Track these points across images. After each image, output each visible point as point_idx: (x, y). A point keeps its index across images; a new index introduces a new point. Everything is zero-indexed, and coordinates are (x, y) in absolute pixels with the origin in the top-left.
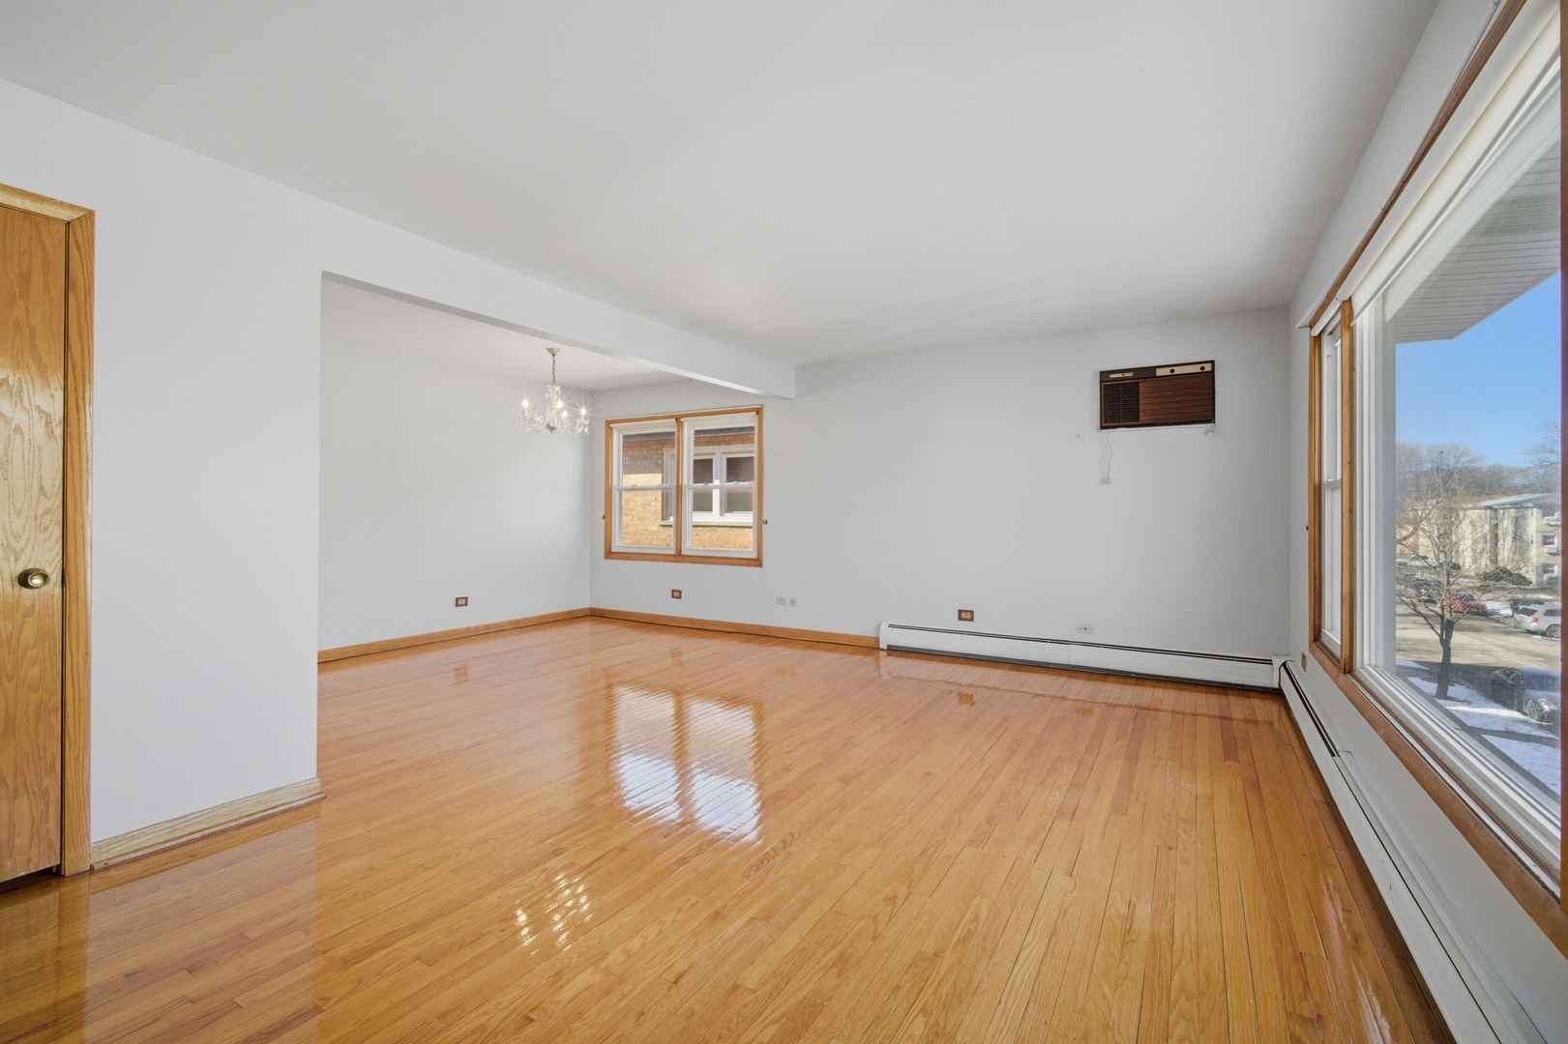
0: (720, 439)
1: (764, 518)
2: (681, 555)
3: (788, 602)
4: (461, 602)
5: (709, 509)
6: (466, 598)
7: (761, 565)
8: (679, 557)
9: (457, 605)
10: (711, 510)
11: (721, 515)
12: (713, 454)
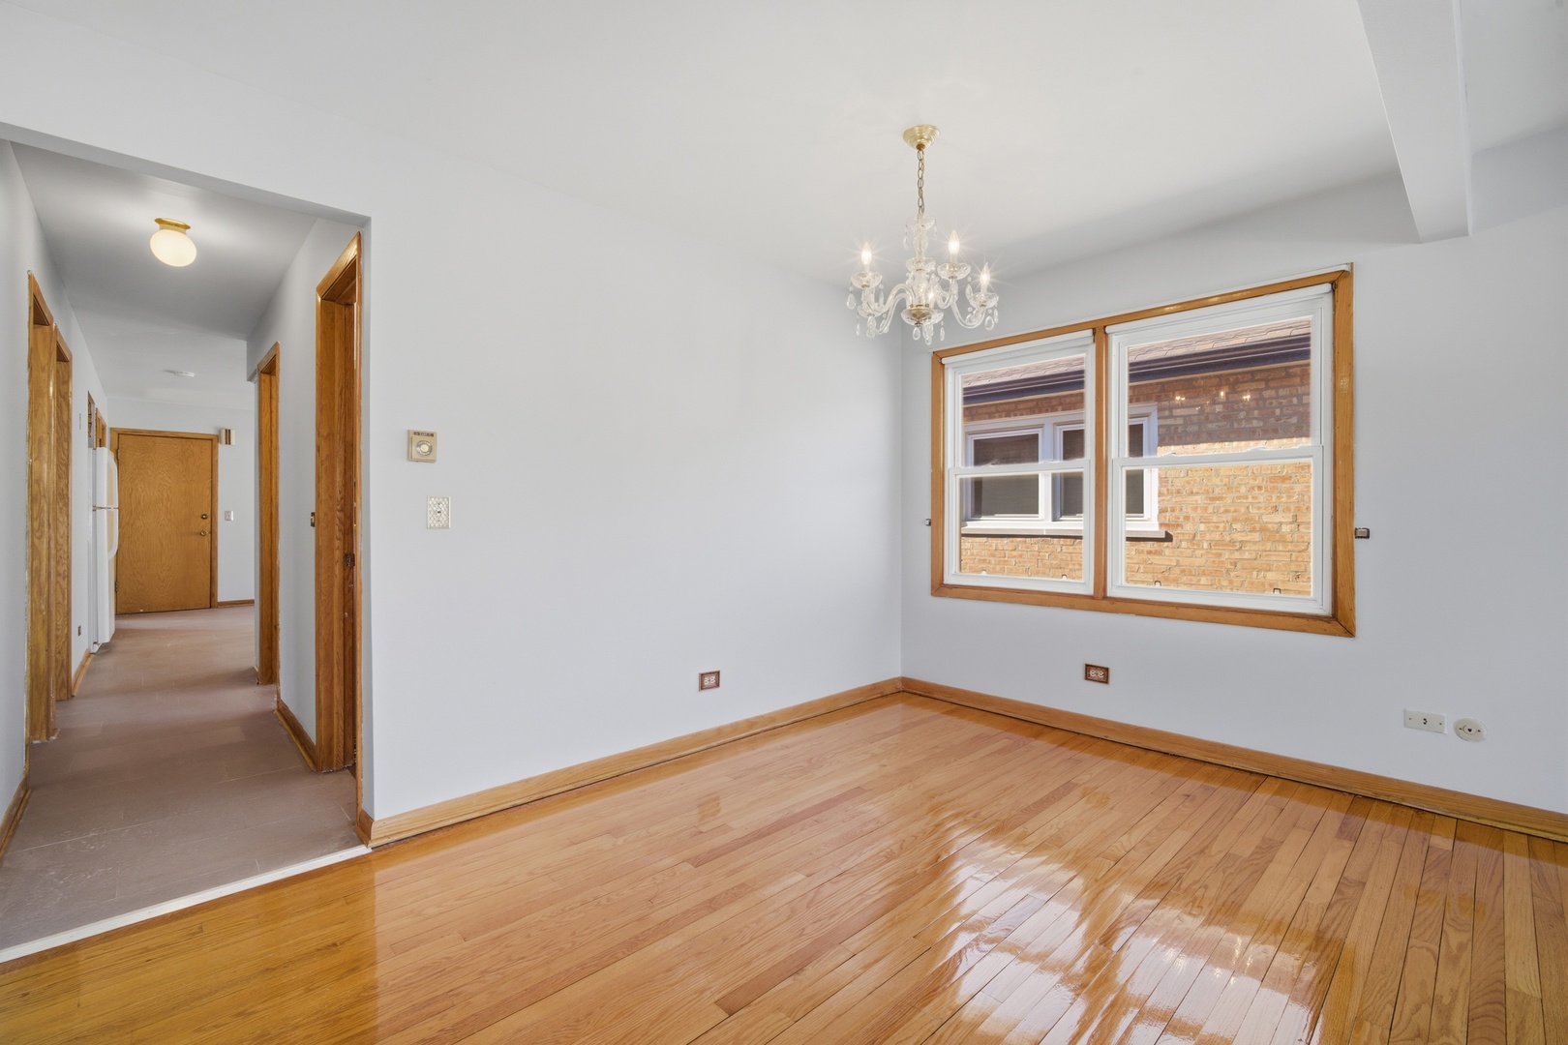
0: (1054, 402)
1: (1360, 522)
2: (1105, 598)
3: (1449, 729)
4: (710, 680)
5: (1033, 509)
6: (718, 673)
7: (1349, 632)
8: (1100, 600)
9: (702, 687)
10: (1036, 511)
11: (1055, 519)
12: (1041, 426)
